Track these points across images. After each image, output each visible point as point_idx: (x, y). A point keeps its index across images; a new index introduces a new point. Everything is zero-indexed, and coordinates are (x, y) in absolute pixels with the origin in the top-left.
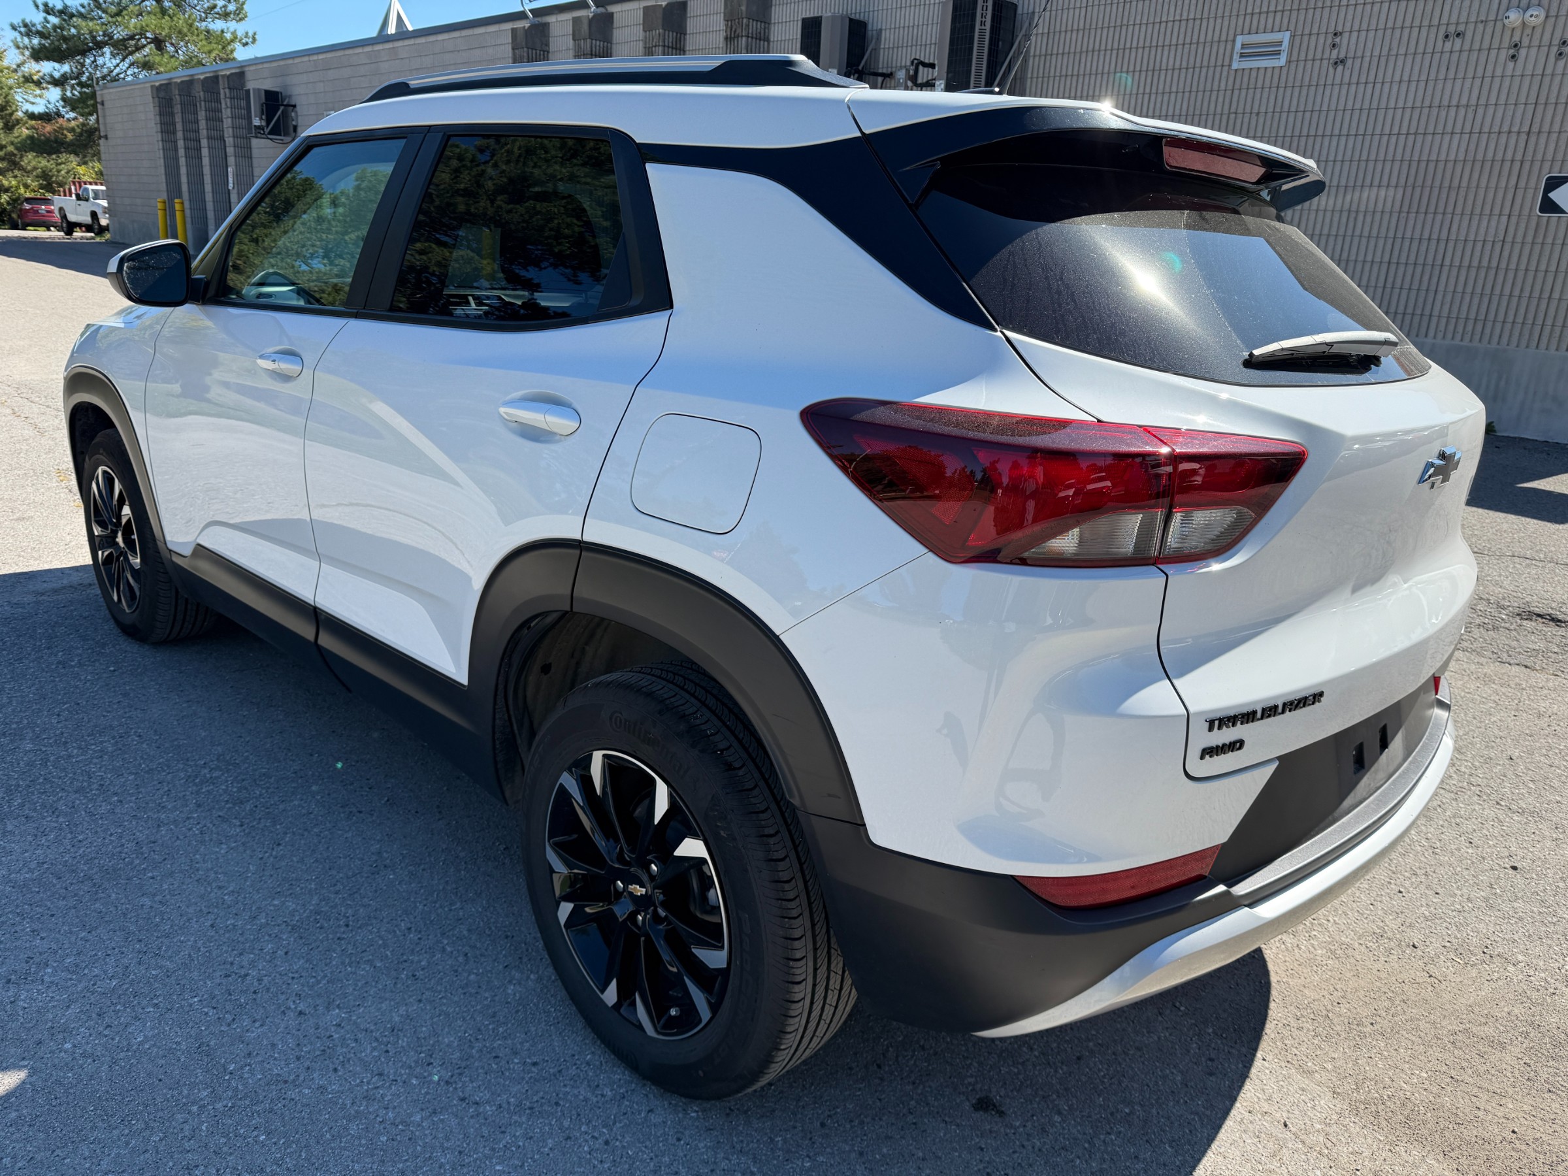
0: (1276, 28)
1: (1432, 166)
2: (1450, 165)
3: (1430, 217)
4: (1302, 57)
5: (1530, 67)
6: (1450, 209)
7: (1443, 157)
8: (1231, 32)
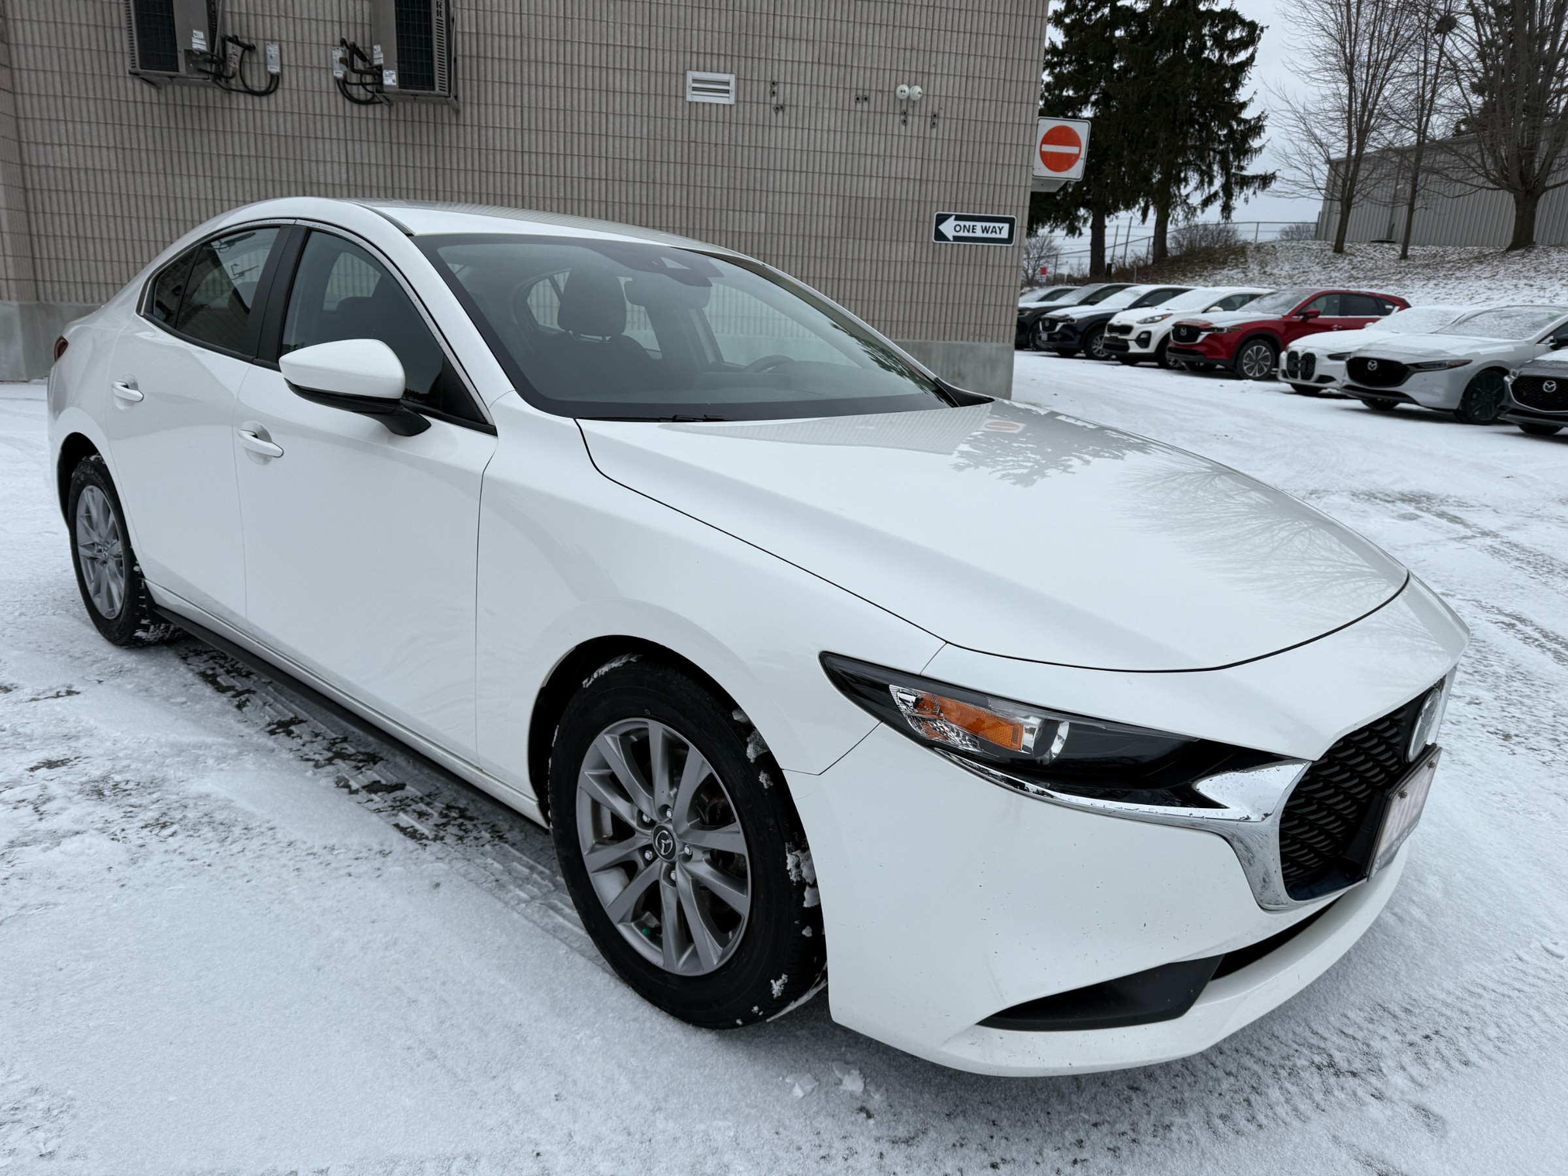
0: (722, 69)
1: (860, 201)
2: (872, 202)
3: (863, 242)
4: (748, 98)
5: (915, 130)
6: (876, 237)
7: (867, 195)
8: (681, 67)
